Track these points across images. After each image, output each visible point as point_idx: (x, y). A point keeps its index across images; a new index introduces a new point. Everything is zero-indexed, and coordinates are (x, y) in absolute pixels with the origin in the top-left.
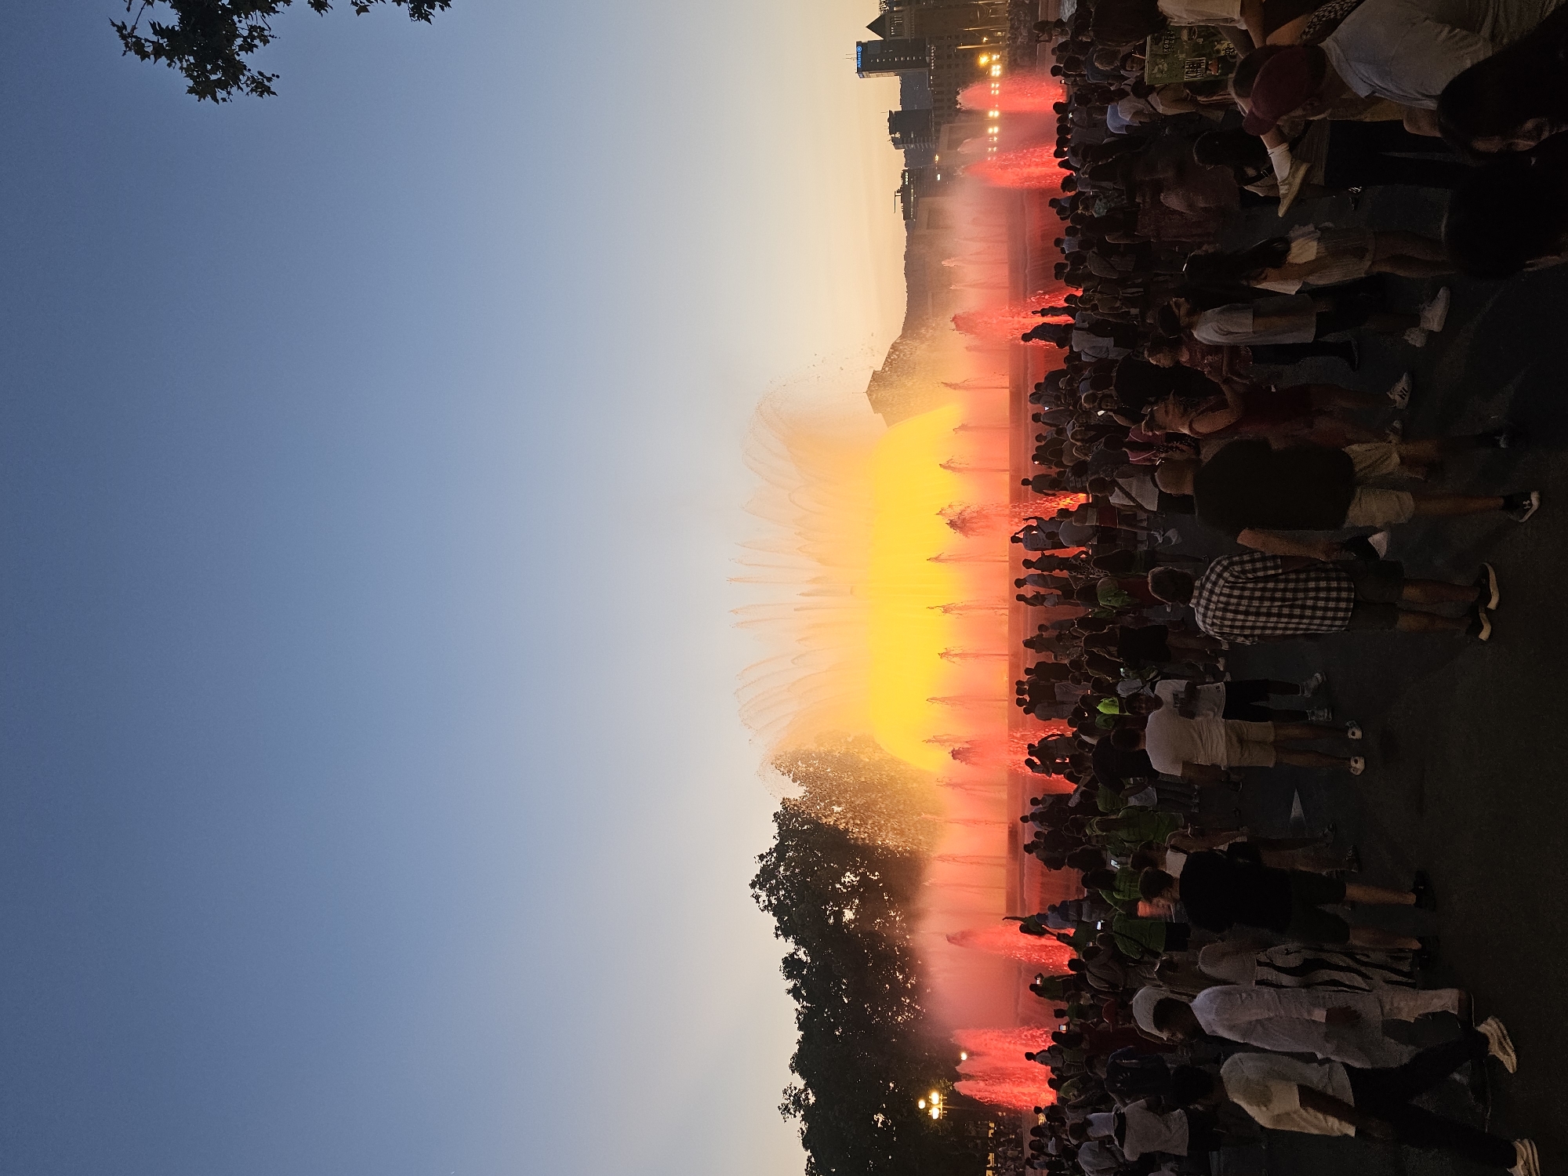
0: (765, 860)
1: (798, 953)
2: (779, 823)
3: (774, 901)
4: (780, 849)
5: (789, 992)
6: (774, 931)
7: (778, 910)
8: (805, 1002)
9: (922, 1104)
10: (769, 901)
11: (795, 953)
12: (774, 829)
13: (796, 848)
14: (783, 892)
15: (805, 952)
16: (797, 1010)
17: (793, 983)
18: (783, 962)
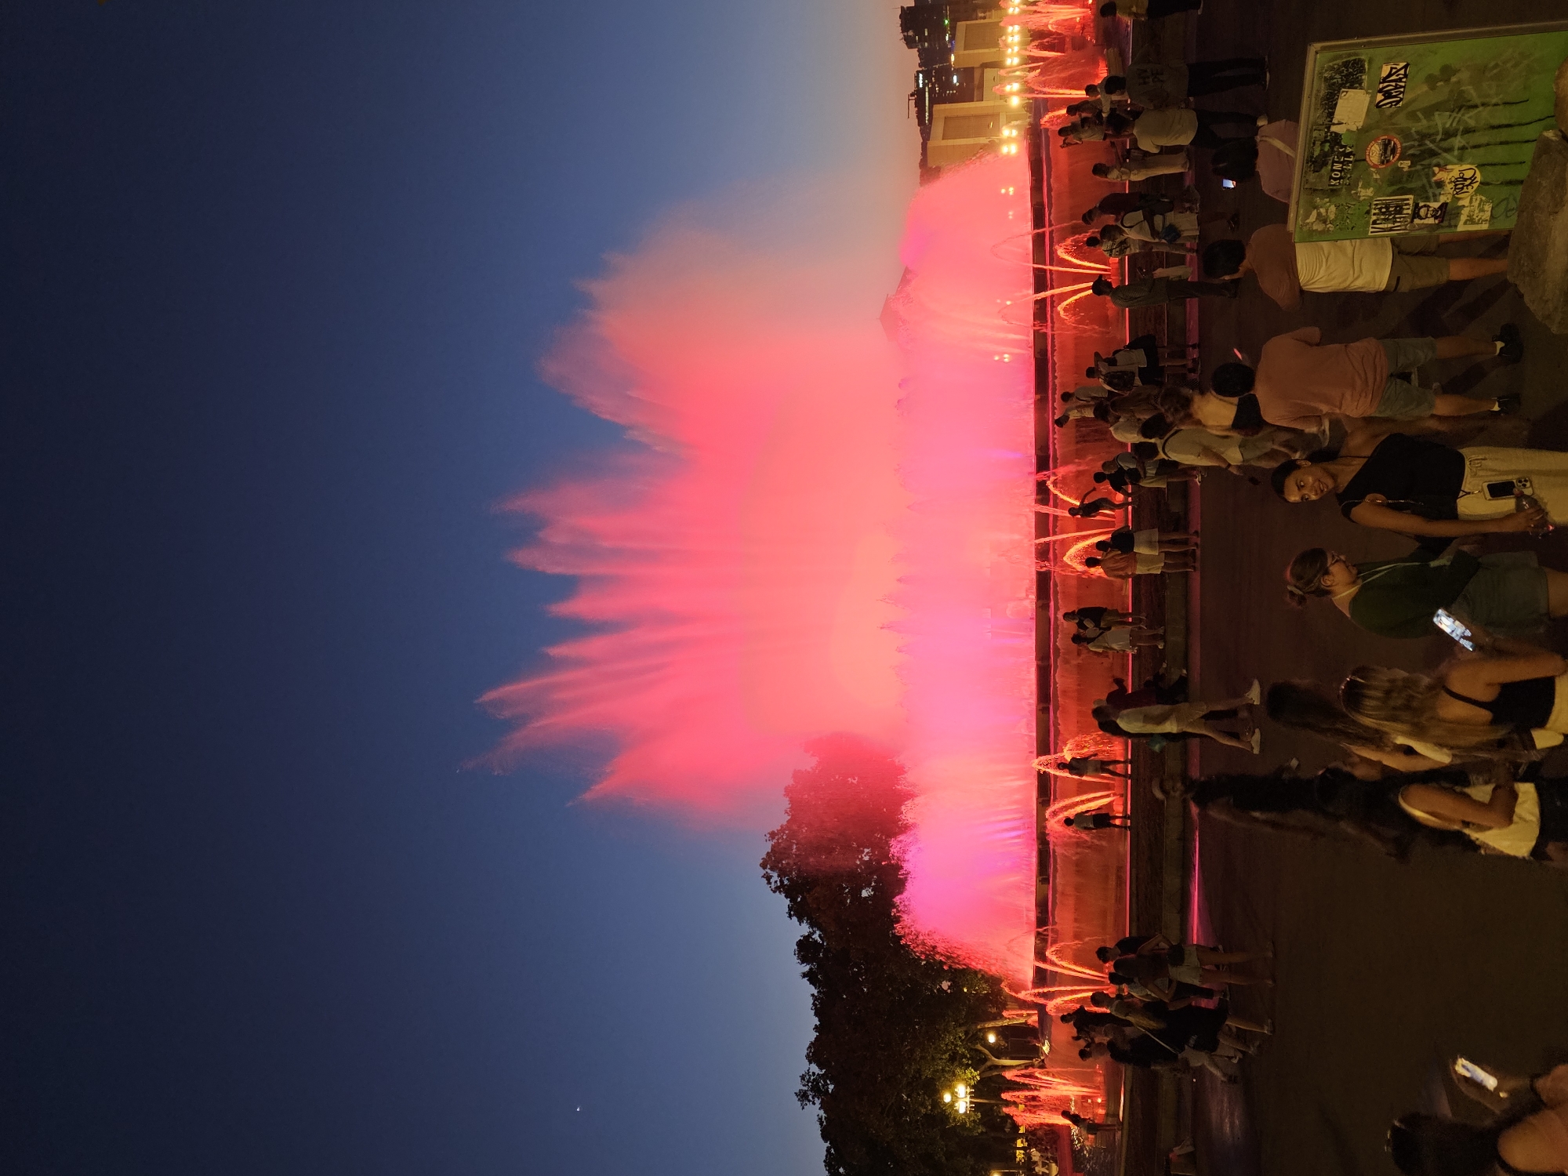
0: (776, 837)
1: (813, 937)
2: (790, 798)
3: (786, 882)
4: (793, 825)
6: (787, 912)
7: (789, 891)
8: (821, 987)
9: (947, 1098)
10: (782, 882)
11: (809, 935)
12: (785, 804)
15: (820, 936)
16: (813, 995)
17: (808, 967)
18: (797, 945)
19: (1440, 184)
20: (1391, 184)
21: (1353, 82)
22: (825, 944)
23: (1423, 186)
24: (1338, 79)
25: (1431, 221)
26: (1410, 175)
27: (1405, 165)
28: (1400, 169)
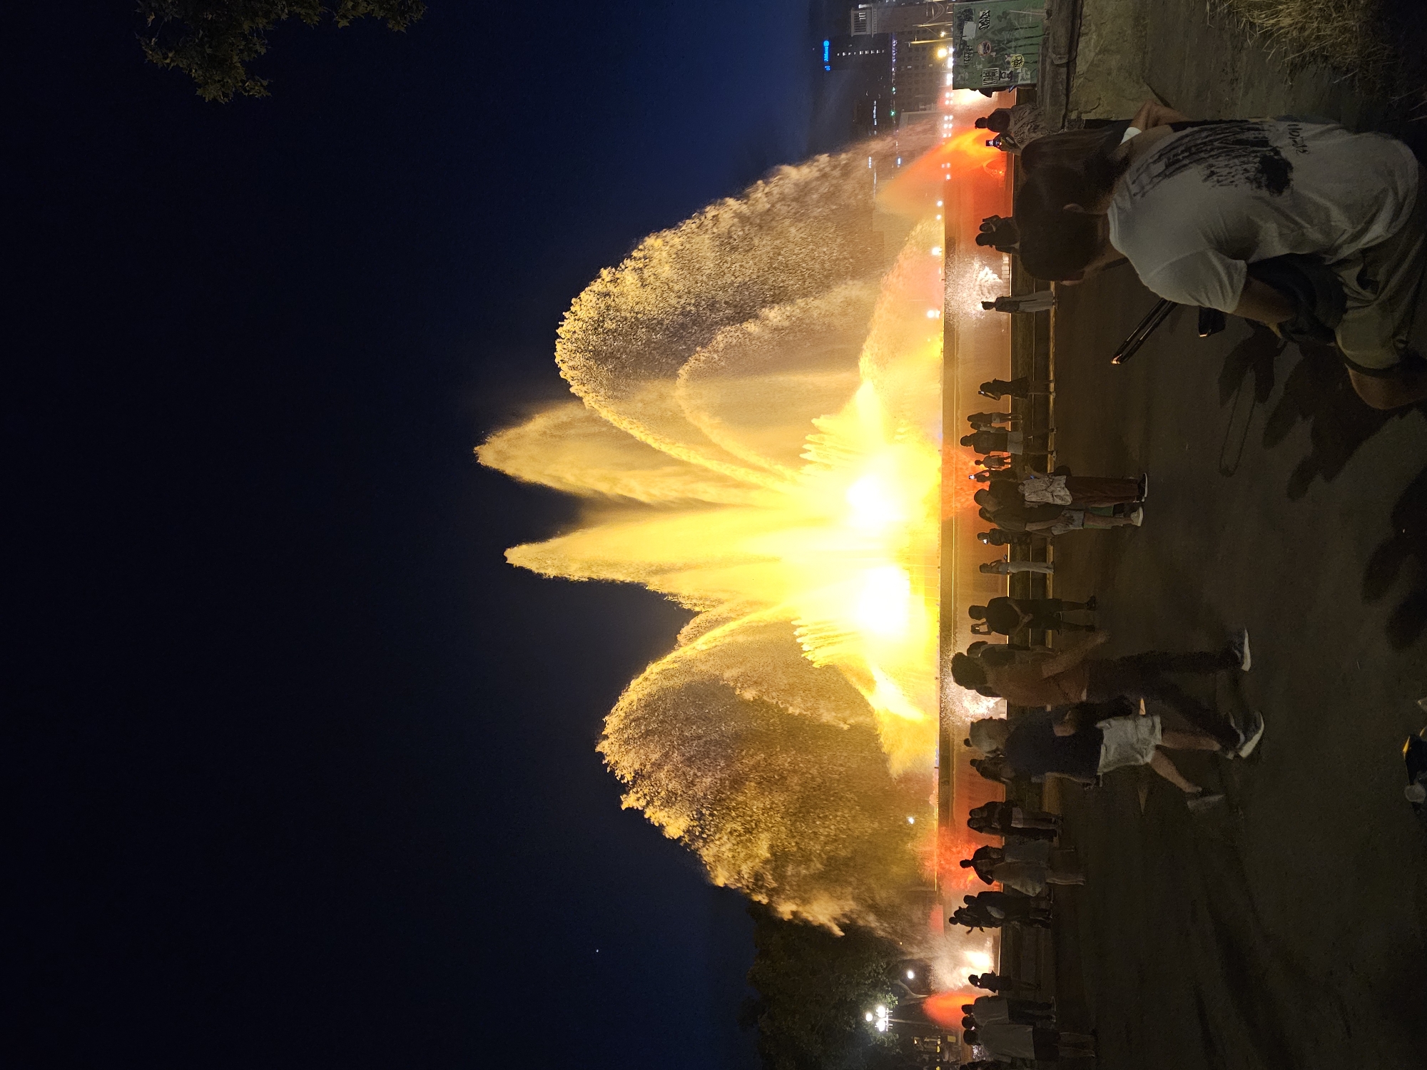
9: (869, 1017)
19: (1009, 63)
20: (989, 63)
21: (970, 19)
23: (1002, 64)
24: (963, 17)
25: (1007, 79)
26: (996, 58)
27: (994, 54)
28: (992, 56)
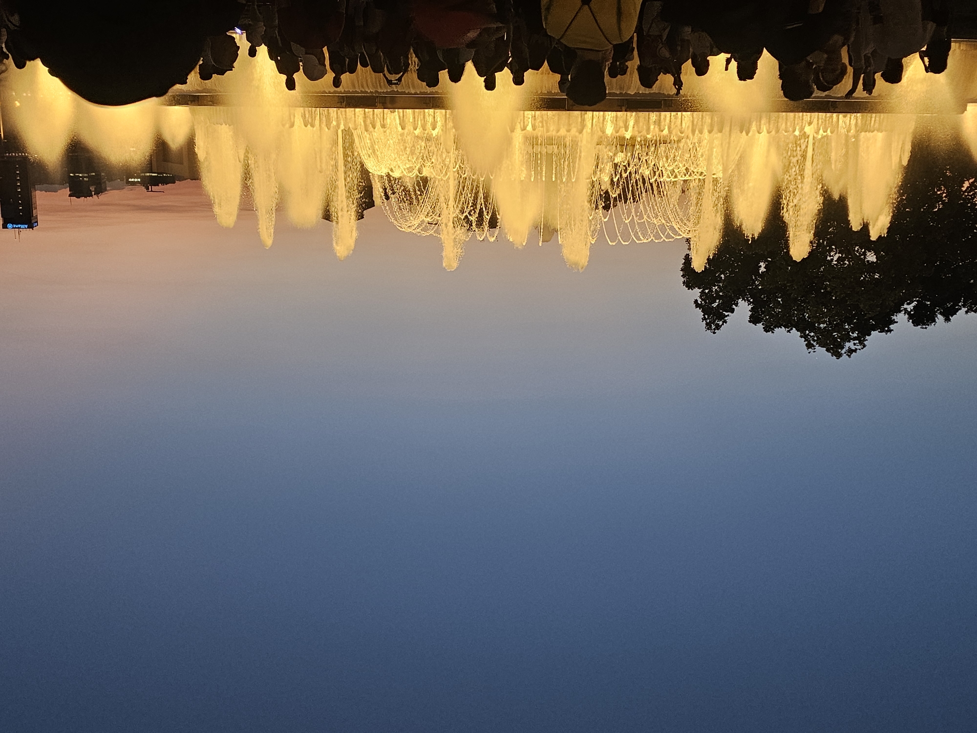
0: (812, 342)
1: (909, 310)
2: (775, 327)
3: (855, 335)
4: (802, 327)
5: (949, 320)
6: (884, 333)
7: (864, 332)
8: (960, 304)
10: (855, 339)
11: (909, 313)
12: (781, 331)
13: (802, 311)
14: (846, 324)
15: (908, 304)
16: (967, 312)
17: (939, 316)
18: (917, 326)
22: (918, 299)
